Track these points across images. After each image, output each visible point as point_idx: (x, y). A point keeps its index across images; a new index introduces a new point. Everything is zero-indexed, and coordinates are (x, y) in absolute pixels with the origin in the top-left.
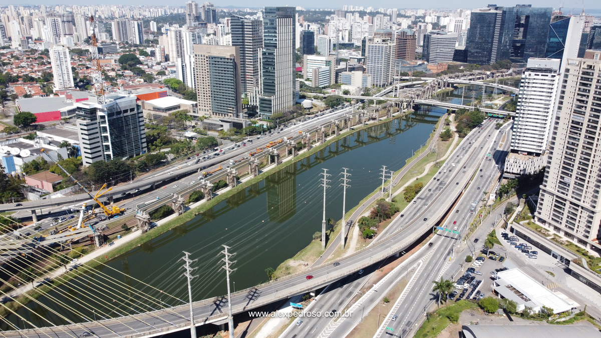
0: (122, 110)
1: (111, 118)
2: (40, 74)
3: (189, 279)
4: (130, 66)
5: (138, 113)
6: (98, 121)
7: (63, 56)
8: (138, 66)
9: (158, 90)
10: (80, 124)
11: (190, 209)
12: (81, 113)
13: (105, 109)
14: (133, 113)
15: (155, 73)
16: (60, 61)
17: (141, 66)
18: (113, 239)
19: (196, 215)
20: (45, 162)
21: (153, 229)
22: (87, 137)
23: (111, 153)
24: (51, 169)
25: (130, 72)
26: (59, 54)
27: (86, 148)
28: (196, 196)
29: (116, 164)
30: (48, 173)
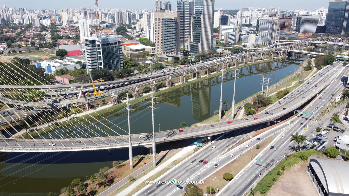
0: (110, 43)
1: (104, 47)
2: (74, 36)
3: (128, 111)
4: (122, 32)
5: (119, 46)
6: (96, 48)
7: (85, 24)
8: (126, 33)
9: (134, 42)
10: (87, 49)
11: (142, 96)
12: (87, 43)
13: (100, 41)
14: (116, 45)
15: (134, 36)
16: (84, 27)
17: (128, 33)
18: (97, 107)
19: (145, 99)
20: (67, 70)
21: (119, 104)
22: (90, 59)
23: (102, 67)
24: (70, 73)
25: (121, 35)
26: (83, 23)
27: (89, 63)
28: (147, 90)
29: (104, 71)
30: (68, 76)
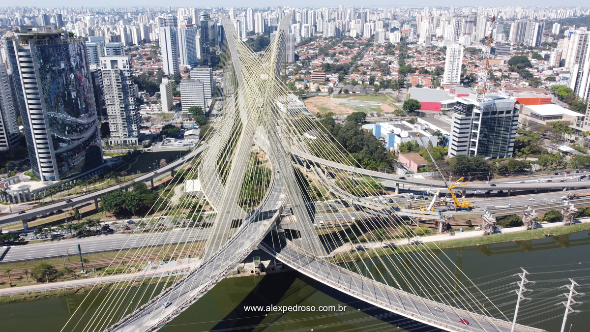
0: (498, 111)
1: (485, 117)
2: (434, 68)
3: (519, 298)
4: (519, 68)
5: (514, 116)
6: (472, 117)
7: (457, 54)
8: (527, 69)
9: (542, 96)
10: (455, 118)
11: (541, 227)
12: (459, 108)
14: (508, 115)
15: (543, 78)
16: (454, 58)
17: (530, 70)
18: (456, 230)
19: (547, 236)
20: (418, 145)
21: (495, 235)
22: (458, 131)
23: (476, 150)
24: (420, 153)
25: (516, 74)
26: (454, 51)
27: (455, 141)
28: (553, 216)
29: (478, 161)
30: (417, 156)
